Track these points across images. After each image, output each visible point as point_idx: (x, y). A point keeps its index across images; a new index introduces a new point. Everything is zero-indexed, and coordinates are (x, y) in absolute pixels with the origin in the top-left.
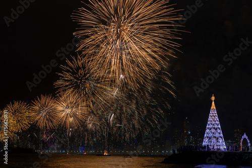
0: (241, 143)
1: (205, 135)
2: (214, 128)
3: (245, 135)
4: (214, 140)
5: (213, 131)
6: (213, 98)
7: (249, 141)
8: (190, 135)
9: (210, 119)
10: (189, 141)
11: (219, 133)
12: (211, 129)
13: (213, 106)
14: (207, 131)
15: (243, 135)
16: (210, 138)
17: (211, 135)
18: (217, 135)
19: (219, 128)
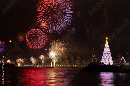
0: (121, 61)
1: (103, 57)
2: (107, 54)
3: (123, 57)
4: (107, 59)
5: (107, 55)
6: (107, 38)
7: (125, 60)
8: (95, 57)
9: (105, 49)
10: (94, 60)
11: (110, 56)
12: (105, 54)
13: (107, 42)
14: (104, 55)
15: (122, 57)
16: (105, 59)
17: (105, 57)
18: (109, 57)
19: (110, 54)
